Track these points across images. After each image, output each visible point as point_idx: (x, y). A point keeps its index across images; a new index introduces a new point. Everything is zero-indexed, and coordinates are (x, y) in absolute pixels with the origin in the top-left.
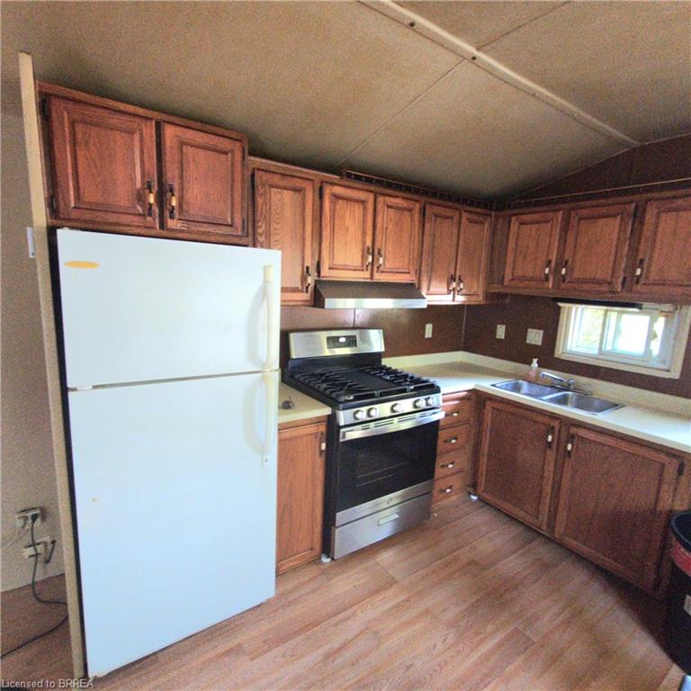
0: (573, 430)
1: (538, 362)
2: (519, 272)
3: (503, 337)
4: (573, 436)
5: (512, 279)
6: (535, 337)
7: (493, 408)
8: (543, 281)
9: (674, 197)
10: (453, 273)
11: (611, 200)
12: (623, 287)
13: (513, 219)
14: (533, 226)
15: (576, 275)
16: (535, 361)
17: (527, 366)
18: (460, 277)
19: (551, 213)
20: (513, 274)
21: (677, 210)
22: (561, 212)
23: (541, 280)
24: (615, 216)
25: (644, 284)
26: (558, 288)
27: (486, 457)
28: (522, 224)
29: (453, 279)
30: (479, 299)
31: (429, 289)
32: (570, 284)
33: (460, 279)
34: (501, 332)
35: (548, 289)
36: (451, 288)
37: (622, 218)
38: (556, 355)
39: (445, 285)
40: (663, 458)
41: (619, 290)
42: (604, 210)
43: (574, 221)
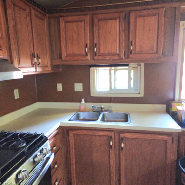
0: (122, 135)
1: (84, 100)
2: (70, 52)
3: (61, 90)
4: (122, 139)
5: (66, 56)
6: (79, 87)
7: (74, 134)
8: (85, 56)
9: (141, 10)
10: (33, 52)
11: (113, 10)
12: (124, 56)
13: (61, 19)
14: (74, 24)
15: (102, 51)
16: (83, 100)
17: (80, 103)
18: (37, 54)
19: (83, 17)
20: (66, 53)
21: (144, 16)
22: (88, 16)
23: (83, 56)
24: (115, 19)
25: (134, 54)
26: (94, 59)
27: (74, 165)
28: (67, 22)
29: (33, 56)
30: (49, 70)
31: (19, 64)
32: (99, 57)
33: (37, 56)
34: (60, 87)
35: (88, 60)
36: (34, 63)
37: (119, 19)
38: (92, 95)
39: (30, 61)
40: (165, 137)
41: (123, 58)
42: (110, 16)
43: (96, 21)
